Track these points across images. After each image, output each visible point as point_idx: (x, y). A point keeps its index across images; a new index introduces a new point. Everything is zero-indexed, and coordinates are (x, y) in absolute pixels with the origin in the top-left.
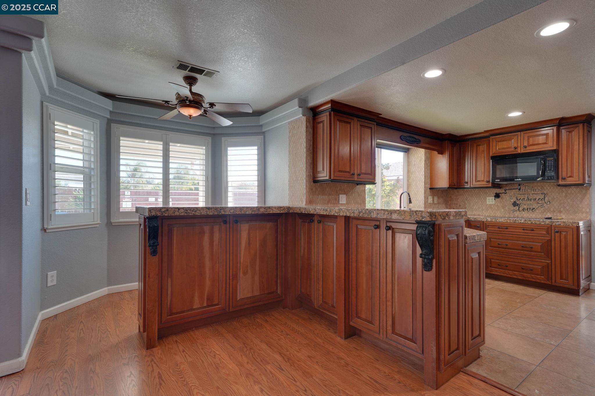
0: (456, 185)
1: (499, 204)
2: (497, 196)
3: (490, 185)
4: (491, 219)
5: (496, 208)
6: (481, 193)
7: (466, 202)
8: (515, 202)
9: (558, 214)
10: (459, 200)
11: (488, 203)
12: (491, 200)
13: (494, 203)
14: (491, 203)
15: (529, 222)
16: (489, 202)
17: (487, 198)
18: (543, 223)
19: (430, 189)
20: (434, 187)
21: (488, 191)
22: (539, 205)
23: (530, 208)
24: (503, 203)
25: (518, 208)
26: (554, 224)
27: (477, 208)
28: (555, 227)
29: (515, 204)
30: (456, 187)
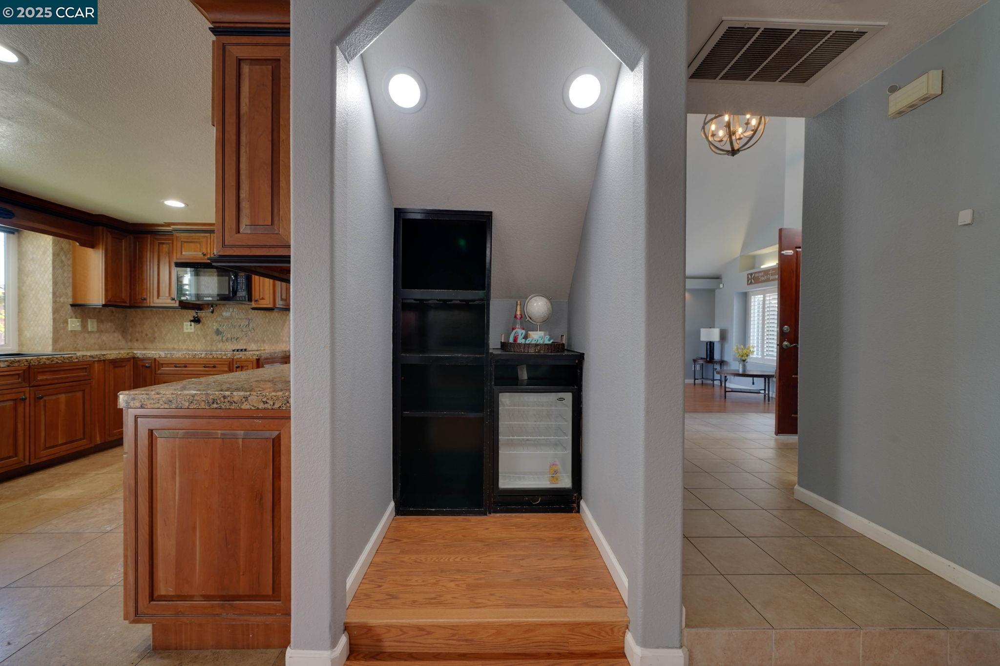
0: (128, 302)
1: (199, 333)
2: (197, 320)
3: (177, 305)
4: (165, 354)
5: (196, 338)
6: (177, 316)
7: (156, 329)
8: (218, 330)
9: (262, 345)
10: (145, 326)
11: (185, 331)
12: (189, 328)
13: (193, 331)
14: (189, 331)
15: (211, 357)
16: (187, 329)
17: (185, 323)
18: (224, 357)
19: (72, 305)
20: (79, 302)
21: (185, 314)
22: (244, 333)
23: (234, 338)
24: (204, 330)
25: (221, 338)
26: (235, 357)
27: (171, 338)
28: (236, 362)
29: (218, 332)
30: (128, 305)
